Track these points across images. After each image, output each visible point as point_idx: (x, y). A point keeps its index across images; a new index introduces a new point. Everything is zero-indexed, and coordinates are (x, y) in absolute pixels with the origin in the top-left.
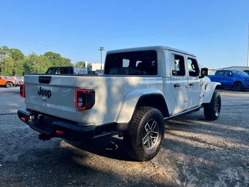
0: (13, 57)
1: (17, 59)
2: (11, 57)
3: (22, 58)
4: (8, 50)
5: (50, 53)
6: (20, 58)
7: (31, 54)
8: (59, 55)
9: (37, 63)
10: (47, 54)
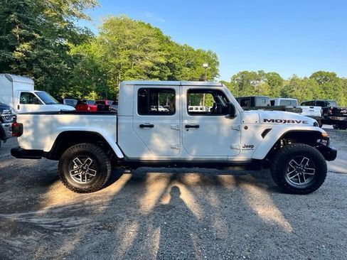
0: (269, 84)
1: (274, 85)
2: (267, 84)
3: (280, 84)
4: (264, 74)
5: (320, 73)
6: (277, 83)
7: (292, 77)
8: (335, 75)
9: (298, 88)
10: (314, 76)
